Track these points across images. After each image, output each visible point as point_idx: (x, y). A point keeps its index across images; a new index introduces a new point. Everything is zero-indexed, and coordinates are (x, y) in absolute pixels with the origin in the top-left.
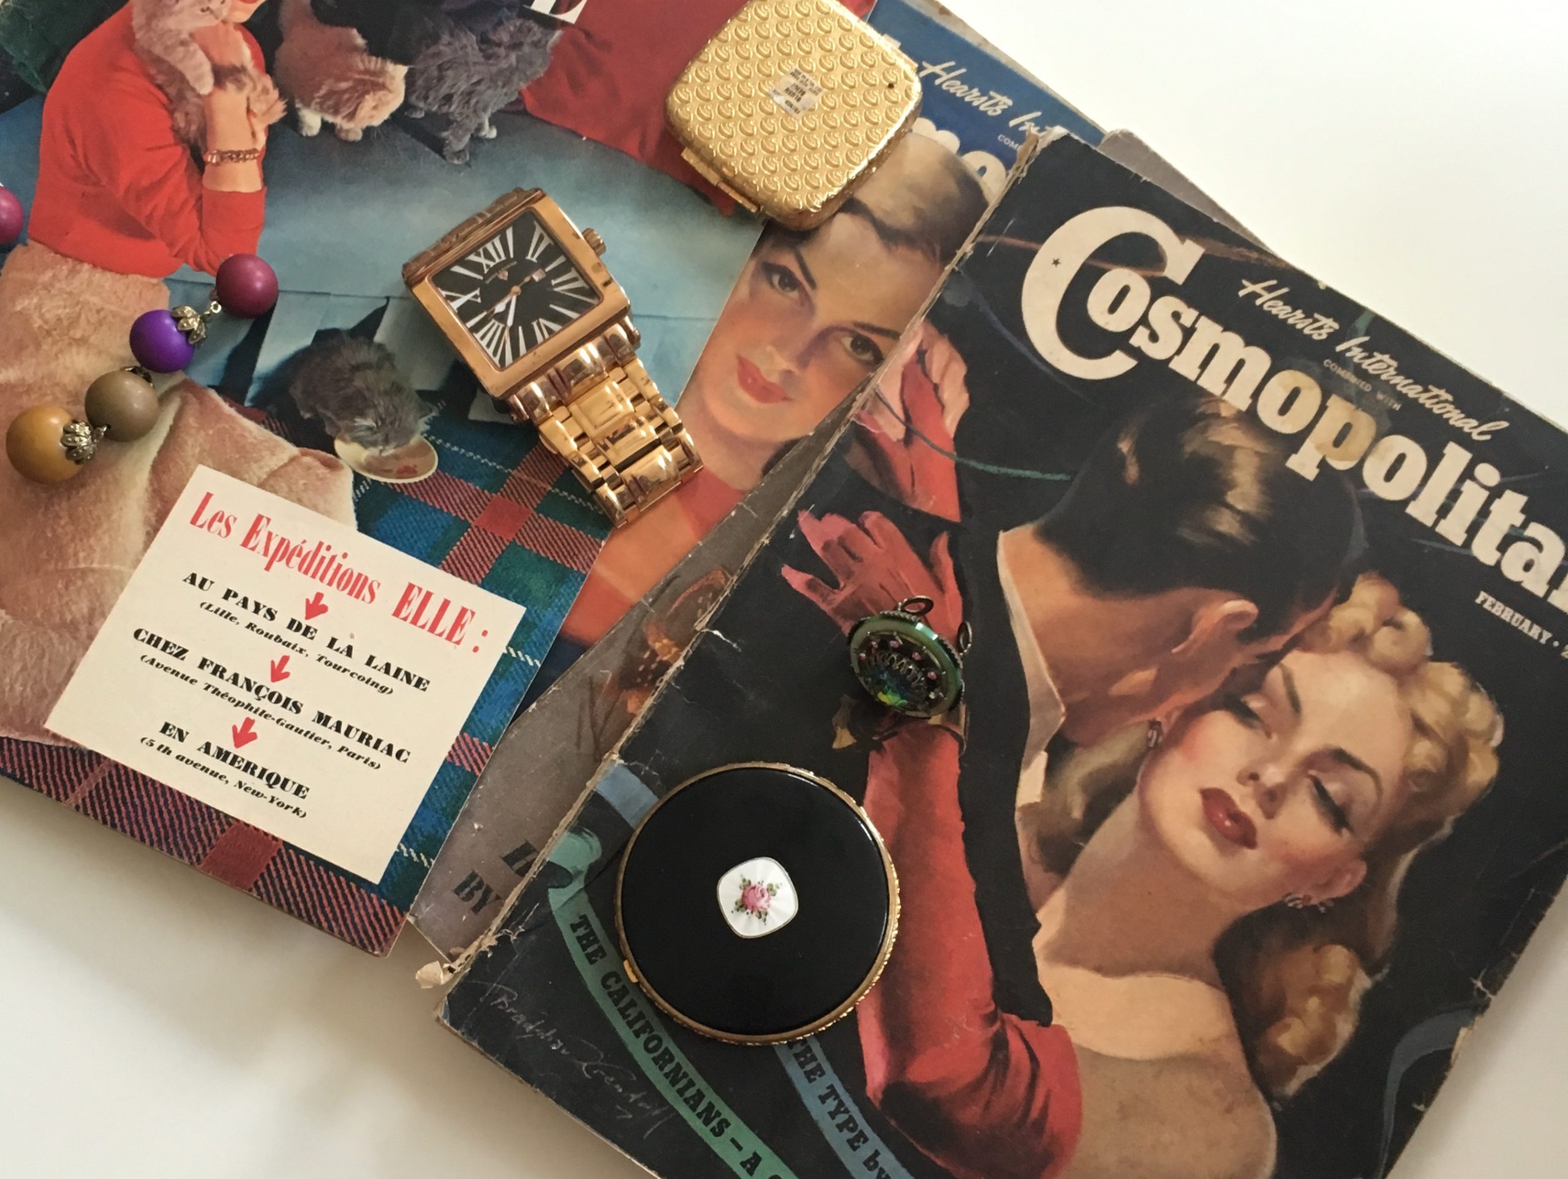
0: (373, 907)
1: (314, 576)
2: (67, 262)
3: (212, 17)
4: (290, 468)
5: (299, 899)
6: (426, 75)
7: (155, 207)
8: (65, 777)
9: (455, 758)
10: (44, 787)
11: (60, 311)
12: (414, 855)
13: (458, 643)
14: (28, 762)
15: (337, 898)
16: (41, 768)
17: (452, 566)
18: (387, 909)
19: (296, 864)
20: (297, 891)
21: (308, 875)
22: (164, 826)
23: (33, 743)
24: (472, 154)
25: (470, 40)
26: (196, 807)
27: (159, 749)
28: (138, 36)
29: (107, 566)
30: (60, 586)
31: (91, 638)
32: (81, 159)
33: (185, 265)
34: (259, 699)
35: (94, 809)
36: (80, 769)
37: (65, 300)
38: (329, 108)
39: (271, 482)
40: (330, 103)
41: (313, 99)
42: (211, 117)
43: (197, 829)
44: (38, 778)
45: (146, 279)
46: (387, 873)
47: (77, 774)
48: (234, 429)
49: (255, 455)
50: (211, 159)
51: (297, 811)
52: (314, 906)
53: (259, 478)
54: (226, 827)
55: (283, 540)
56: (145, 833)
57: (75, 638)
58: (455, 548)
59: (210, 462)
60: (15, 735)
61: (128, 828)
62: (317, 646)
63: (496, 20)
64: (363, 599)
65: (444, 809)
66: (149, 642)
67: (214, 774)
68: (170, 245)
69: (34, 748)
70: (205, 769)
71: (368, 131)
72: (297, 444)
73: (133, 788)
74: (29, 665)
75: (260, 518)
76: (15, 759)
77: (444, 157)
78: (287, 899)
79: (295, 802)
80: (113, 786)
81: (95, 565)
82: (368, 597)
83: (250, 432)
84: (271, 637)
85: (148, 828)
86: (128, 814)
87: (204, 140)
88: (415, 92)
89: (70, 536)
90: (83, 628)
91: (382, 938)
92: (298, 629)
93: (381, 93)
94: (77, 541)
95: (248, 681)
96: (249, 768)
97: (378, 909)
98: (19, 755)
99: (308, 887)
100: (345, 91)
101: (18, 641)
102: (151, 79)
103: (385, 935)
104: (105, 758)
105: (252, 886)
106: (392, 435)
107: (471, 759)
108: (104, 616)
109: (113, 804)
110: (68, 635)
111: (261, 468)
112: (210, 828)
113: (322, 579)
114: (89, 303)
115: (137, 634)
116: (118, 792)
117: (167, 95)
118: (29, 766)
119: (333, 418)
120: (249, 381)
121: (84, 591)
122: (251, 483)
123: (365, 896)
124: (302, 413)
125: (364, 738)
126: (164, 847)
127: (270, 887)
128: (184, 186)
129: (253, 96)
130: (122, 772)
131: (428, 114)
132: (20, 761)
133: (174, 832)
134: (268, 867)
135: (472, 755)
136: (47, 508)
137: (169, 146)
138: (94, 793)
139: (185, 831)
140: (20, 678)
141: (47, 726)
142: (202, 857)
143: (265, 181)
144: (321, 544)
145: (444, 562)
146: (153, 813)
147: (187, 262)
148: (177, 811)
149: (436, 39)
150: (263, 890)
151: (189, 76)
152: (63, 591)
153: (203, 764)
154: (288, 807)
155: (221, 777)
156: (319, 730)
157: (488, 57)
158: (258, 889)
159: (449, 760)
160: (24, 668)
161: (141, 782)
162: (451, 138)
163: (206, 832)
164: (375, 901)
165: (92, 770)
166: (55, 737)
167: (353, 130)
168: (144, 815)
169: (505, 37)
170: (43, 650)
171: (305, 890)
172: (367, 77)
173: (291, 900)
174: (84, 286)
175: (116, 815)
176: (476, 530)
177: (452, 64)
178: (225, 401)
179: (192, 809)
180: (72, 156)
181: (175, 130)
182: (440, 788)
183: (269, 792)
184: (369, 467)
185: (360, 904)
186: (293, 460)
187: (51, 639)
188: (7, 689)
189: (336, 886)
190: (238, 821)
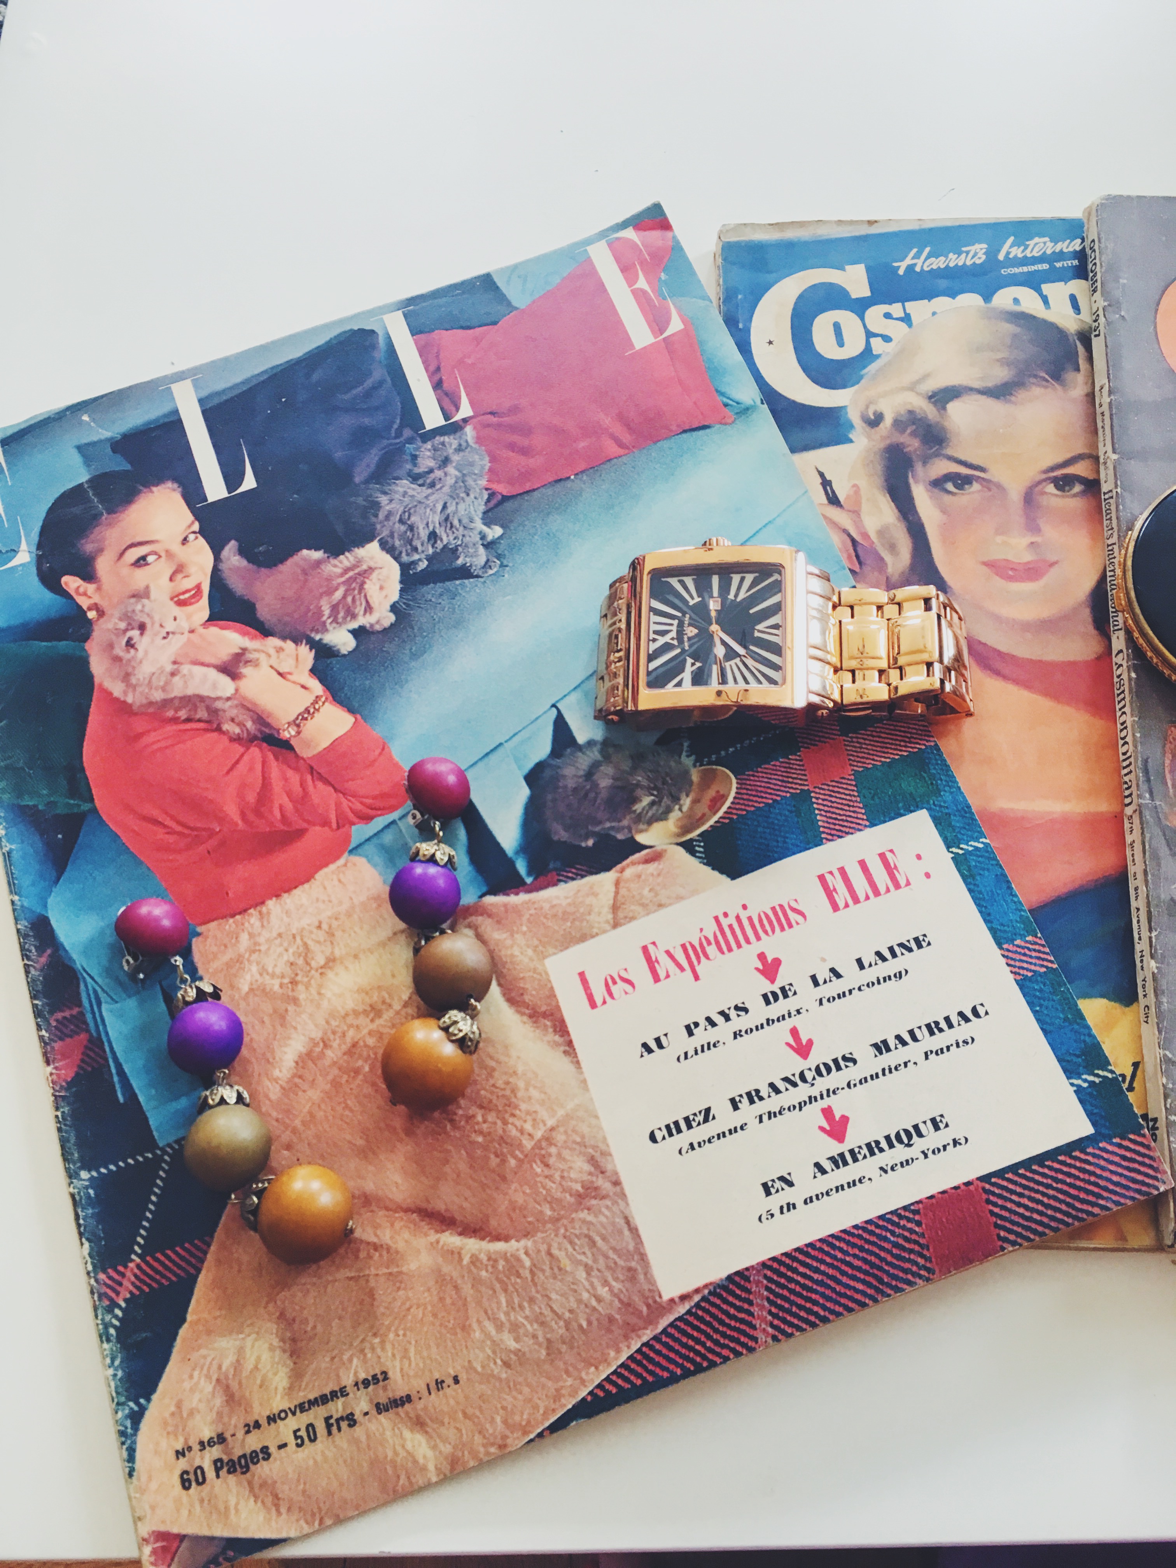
0: (1112, 1153)
1: (739, 946)
2: (252, 915)
3: (177, 636)
4: (623, 891)
5: (1049, 1212)
6: (396, 535)
7: (281, 807)
8: (733, 1323)
9: (1021, 972)
10: (725, 1352)
11: (285, 958)
12: (1091, 1078)
13: (908, 884)
14: (685, 1346)
15: (1078, 1178)
16: (703, 1339)
17: (833, 832)
18: (1125, 1143)
19: (1011, 1186)
20: (1040, 1208)
21: (1032, 1185)
22: (866, 1273)
23: (671, 1325)
24: (499, 557)
25: (404, 485)
26: (873, 1228)
27: (782, 1213)
28: (130, 700)
29: (561, 1113)
30: (539, 1170)
31: (617, 1183)
32: (179, 829)
33: (353, 828)
34: (813, 1085)
35: (791, 1325)
36: (738, 1303)
37: (281, 945)
38: (345, 618)
39: (621, 914)
40: (341, 614)
41: (324, 623)
42: (255, 704)
43: (896, 1245)
44: (710, 1350)
45: (332, 867)
46: (1089, 1114)
47: (739, 1309)
48: (542, 908)
49: (582, 910)
50: (288, 733)
51: (956, 1143)
52: (1068, 1205)
53: (607, 922)
54: (917, 1218)
55: (683, 946)
56: (858, 1297)
57: (603, 1198)
58: (819, 817)
59: (551, 950)
60: (647, 1335)
61: (838, 1309)
62: (806, 996)
63: (409, 458)
64: (798, 923)
65: (1066, 1019)
66: (671, 1134)
67: (852, 1184)
68: (326, 823)
69: (677, 1328)
70: (840, 1188)
71: (394, 608)
72: (608, 869)
73: (802, 1269)
74: (590, 1262)
75: (645, 949)
76: (672, 1355)
77: (478, 576)
78: (1040, 1223)
79: (944, 1137)
80: (783, 1287)
81: (550, 1123)
82: (800, 918)
83: (557, 898)
84: (762, 1026)
85: (857, 1291)
86: (823, 1295)
87: (268, 725)
88: (401, 553)
89: (499, 1123)
90: (600, 1182)
91: (1151, 1172)
92: (776, 998)
93: (374, 576)
94: (511, 1120)
95: (786, 1080)
96: (873, 1148)
97: (1122, 1152)
98: (671, 1349)
99: (1044, 1194)
100: (344, 597)
101: (555, 1252)
102: (175, 720)
103: (1150, 1167)
104: (747, 1269)
105: (1000, 1243)
106: (674, 790)
107: (1033, 961)
108: (606, 1154)
109: (800, 1301)
110: (594, 1202)
111: (599, 914)
112: (906, 1234)
113: (748, 942)
114: (303, 929)
115: (653, 1138)
116: (792, 1286)
117: (200, 720)
118: (691, 1349)
119: (613, 824)
120: (511, 863)
121: (566, 1153)
122: (605, 932)
123: (1097, 1152)
124: (583, 845)
125: (932, 1029)
126: (889, 1291)
127: (1015, 1228)
128: (290, 773)
129: (274, 662)
130: (775, 1265)
131: (429, 559)
132: (677, 1352)
133: (880, 1269)
134: (992, 1213)
135: (1031, 957)
136: (452, 1121)
137: (242, 755)
138: (773, 1310)
139: (889, 1258)
140: (595, 1281)
141: (666, 1297)
142: (928, 1265)
143: (351, 711)
144: (716, 919)
145: (823, 836)
146: (844, 1273)
147: (354, 824)
148: (861, 1249)
149: (376, 506)
150: (1012, 1237)
151: (205, 691)
152: (547, 1172)
153: (833, 1186)
154: (945, 1147)
155: (860, 1181)
156: (888, 1060)
157: (432, 485)
158: (1005, 1240)
159: (1018, 978)
160: (588, 1269)
161: (801, 1257)
162: (468, 560)
163: (906, 1239)
164: (1110, 1148)
165: (749, 1292)
166: (684, 1298)
167: (382, 617)
168: (839, 1282)
169: (431, 463)
170: (588, 1236)
171: (1045, 1200)
172: (351, 574)
173: (1045, 1220)
174: (286, 919)
175: (816, 1309)
176: (817, 790)
177: (408, 512)
178: (508, 895)
179: (871, 1233)
180: (168, 833)
181: (237, 739)
182: (1041, 1006)
183: (913, 1152)
184: (686, 830)
185: (1102, 1163)
186: (617, 883)
187: (584, 1221)
188: (594, 1303)
189: (1065, 1169)
190: (919, 1202)
